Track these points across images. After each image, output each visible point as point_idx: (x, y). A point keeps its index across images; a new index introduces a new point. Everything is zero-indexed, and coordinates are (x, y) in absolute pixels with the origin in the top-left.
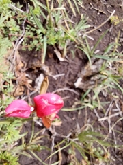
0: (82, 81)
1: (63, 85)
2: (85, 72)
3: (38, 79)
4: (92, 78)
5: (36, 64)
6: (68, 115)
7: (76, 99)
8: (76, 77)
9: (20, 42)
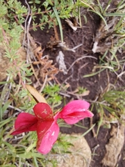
0: (98, 45)
1: (81, 54)
2: (99, 35)
3: (58, 57)
4: (107, 39)
5: (52, 42)
6: (90, 80)
7: (95, 63)
8: (92, 42)
9: (29, 22)
